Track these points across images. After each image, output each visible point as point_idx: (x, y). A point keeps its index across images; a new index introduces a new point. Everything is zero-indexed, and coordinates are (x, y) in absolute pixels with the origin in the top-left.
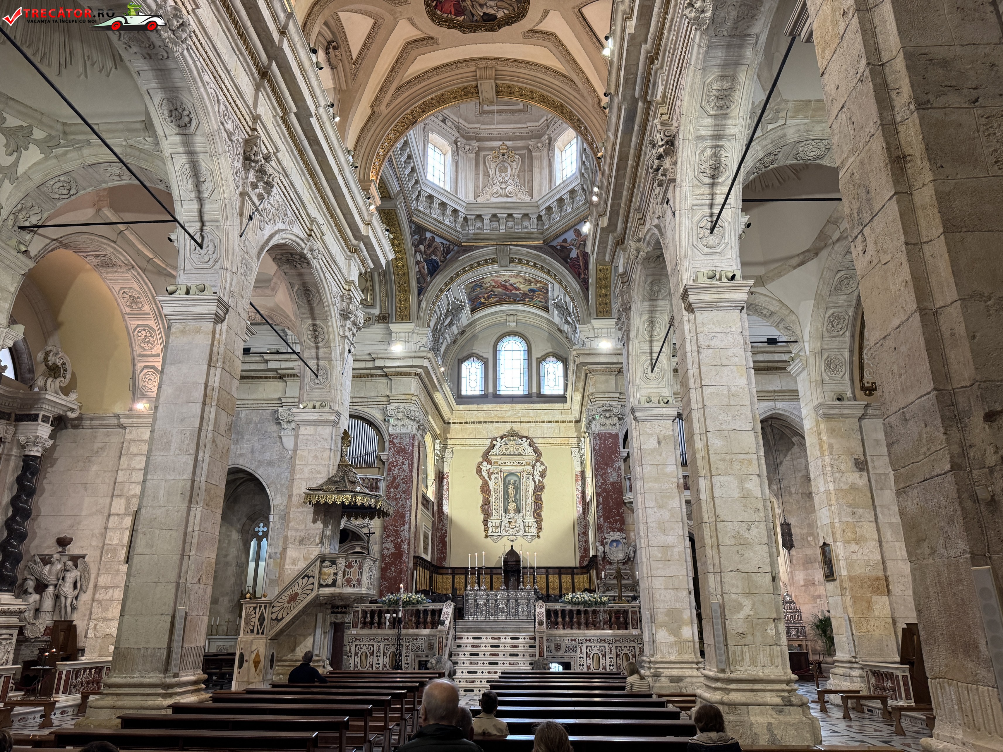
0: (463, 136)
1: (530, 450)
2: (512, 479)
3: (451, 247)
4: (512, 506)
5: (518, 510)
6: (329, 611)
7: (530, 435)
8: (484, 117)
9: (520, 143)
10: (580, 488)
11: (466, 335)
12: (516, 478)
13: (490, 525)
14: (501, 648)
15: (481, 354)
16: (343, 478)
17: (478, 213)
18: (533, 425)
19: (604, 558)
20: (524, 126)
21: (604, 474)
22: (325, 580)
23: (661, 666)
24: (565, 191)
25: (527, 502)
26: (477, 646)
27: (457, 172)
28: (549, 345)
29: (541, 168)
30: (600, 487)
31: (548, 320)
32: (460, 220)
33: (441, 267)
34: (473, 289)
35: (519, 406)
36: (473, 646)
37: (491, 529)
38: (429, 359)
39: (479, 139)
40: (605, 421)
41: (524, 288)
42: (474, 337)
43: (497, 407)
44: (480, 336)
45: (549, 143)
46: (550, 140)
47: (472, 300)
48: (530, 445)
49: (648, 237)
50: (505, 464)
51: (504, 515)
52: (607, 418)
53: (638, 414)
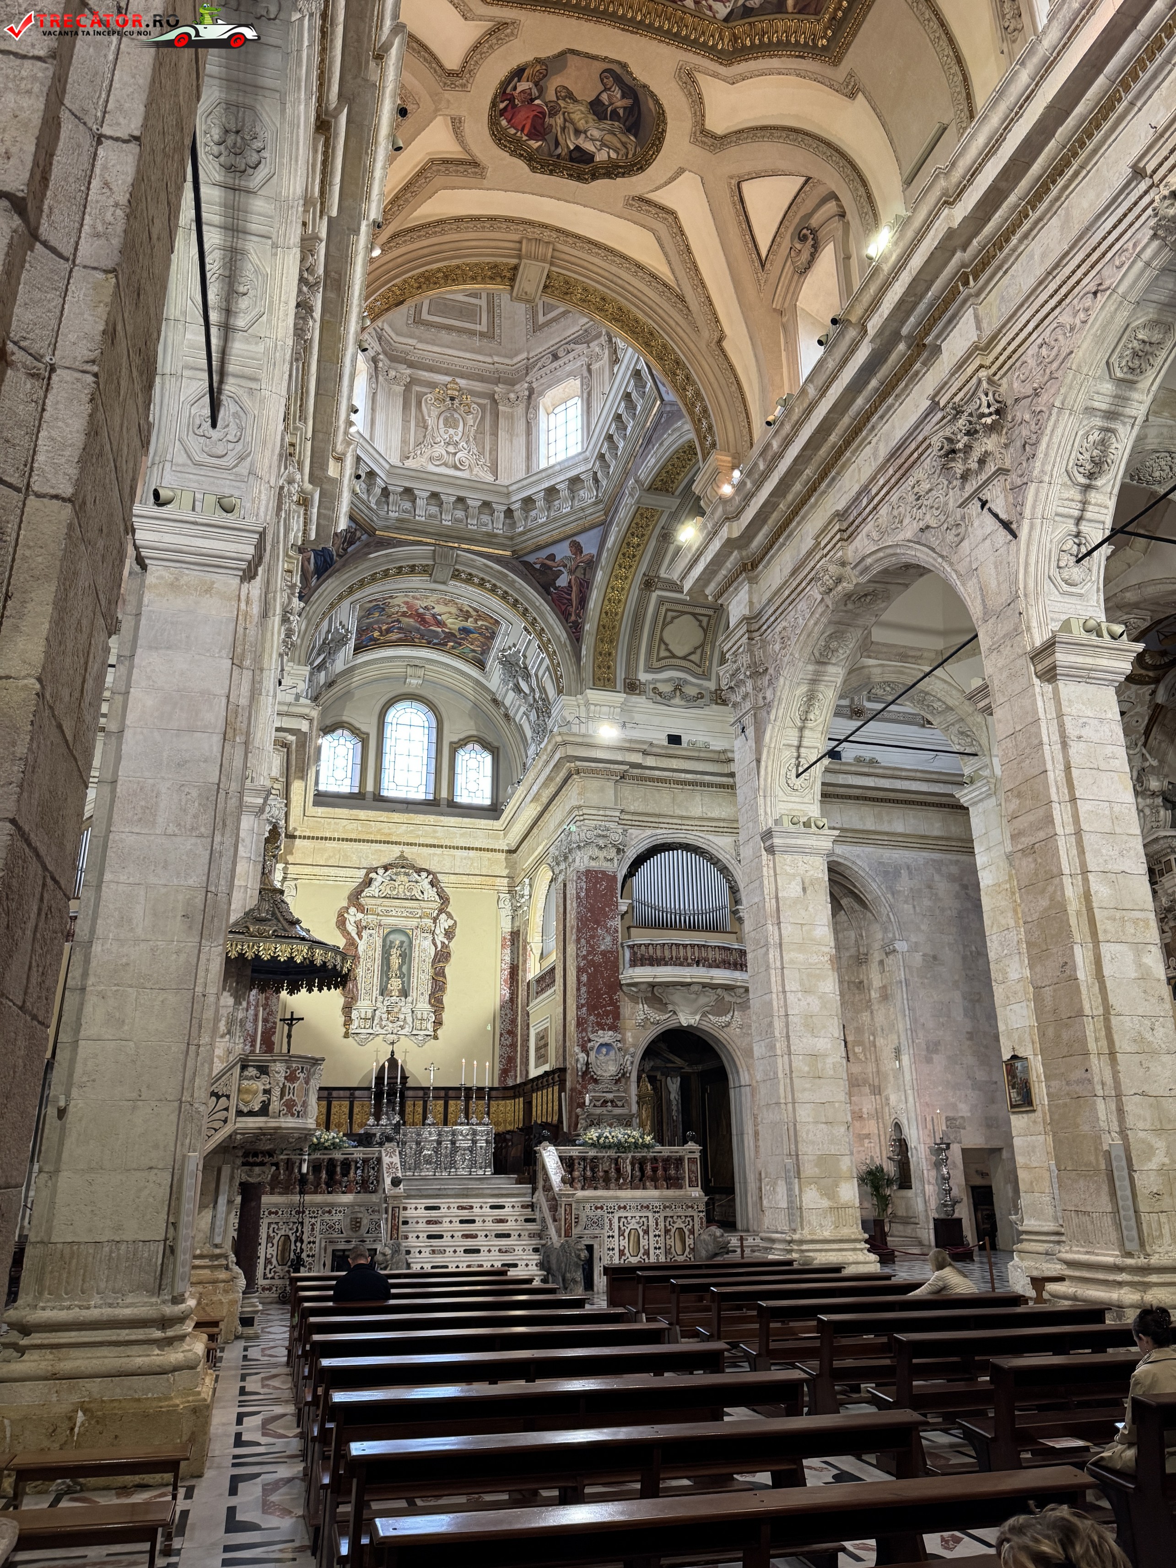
0: (385, 353)
1: (431, 893)
2: (397, 939)
3: (358, 534)
4: (395, 984)
5: (404, 993)
6: (239, 1162)
7: (433, 868)
8: (420, 330)
9: (478, 386)
10: (508, 959)
11: (335, 689)
12: (404, 938)
13: (354, 1014)
14: (478, 1225)
15: (357, 725)
16: (273, 914)
17: (408, 484)
18: (438, 851)
19: (585, 1073)
20: (489, 360)
21: (592, 937)
22: (247, 1103)
23: (811, 1247)
24: (562, 478)
25: (421, 980)
26: (436, 1223)
27: (373, 410)
28: (472, 723)
29: (511, 433)
30: (584, 958)
31: (477, 682)
32: (378, 491)
33: (337, 566)
34: (369, 613)
35: (420, 818)
36: (428, 1222)
37: (356, 1024)
38: (311, 721)
39: (411, 365)
40: (597, 852)
41: (453, 624)
42: (348, 695)
43: (383, 816)
44: (358, 694)
45: (529, 397)
46: (531, 391)
47: (360, 632)
48: (432, 884)
49: (869, 561)
50: (387, 914)
51: (380, 998)
52: (601, 848)
53: (777, 841)
